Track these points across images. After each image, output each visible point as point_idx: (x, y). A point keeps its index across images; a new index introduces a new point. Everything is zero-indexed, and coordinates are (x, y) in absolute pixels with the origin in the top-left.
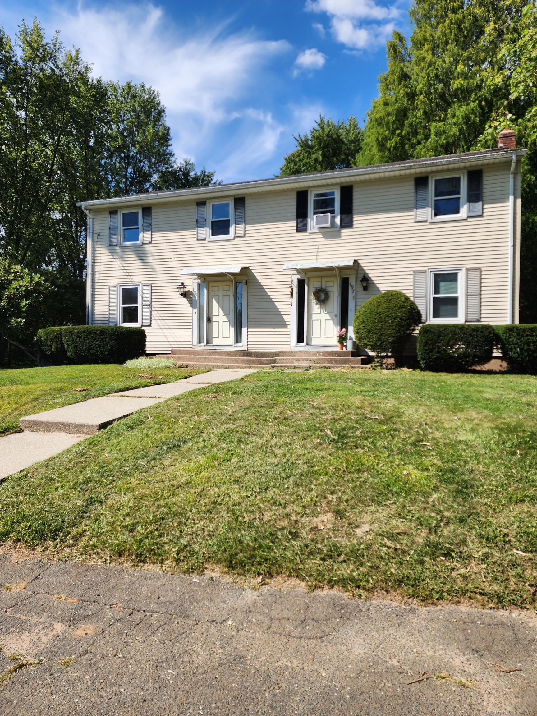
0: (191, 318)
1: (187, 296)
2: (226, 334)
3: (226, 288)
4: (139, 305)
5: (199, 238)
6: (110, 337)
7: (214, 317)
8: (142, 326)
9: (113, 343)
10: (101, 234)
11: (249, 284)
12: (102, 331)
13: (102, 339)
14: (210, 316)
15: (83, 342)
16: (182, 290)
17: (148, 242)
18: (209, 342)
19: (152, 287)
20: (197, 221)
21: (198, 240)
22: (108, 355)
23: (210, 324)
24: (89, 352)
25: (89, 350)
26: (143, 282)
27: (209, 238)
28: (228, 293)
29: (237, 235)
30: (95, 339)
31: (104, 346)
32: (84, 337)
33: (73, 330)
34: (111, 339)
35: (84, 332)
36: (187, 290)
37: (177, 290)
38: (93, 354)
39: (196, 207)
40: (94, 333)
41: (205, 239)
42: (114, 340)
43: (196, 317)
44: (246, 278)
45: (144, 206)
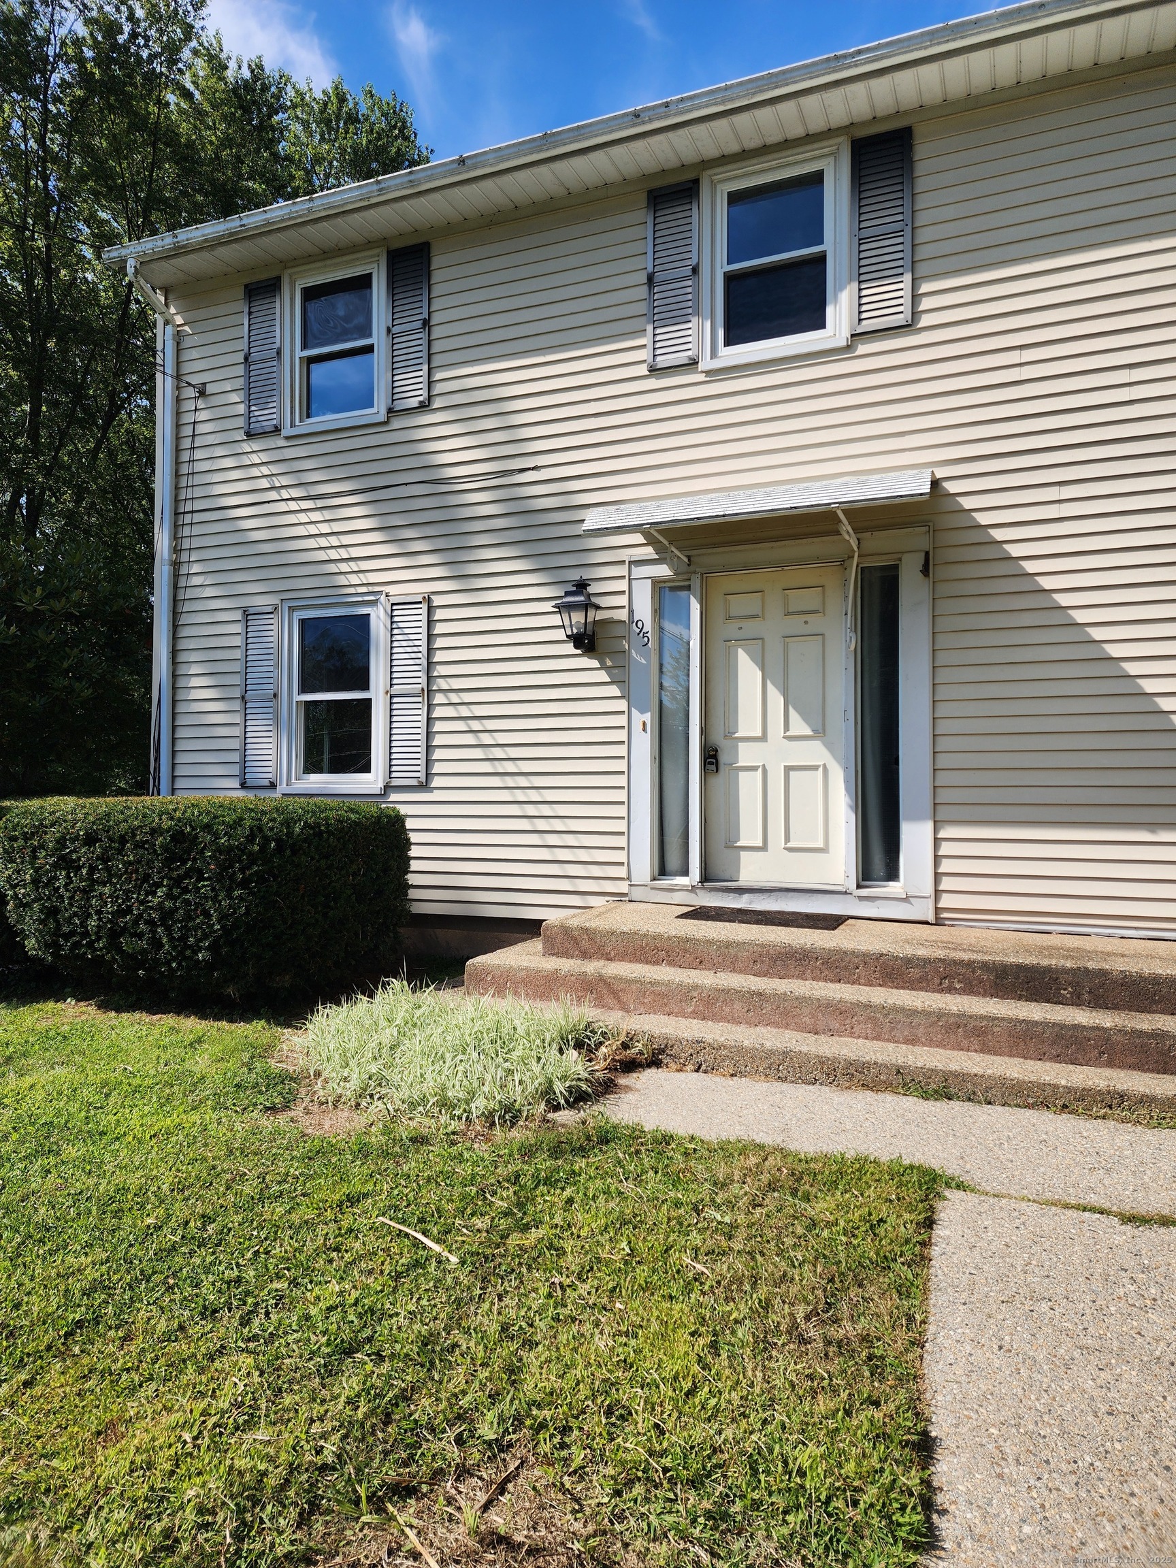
0: (621, 750)
1: (600, 644)
2: (807, 833)
3: (808, 599)
4: (377, 692)
5: (662, 361)
6: (223, 867)
7: (742, 746)
8: (388, 788)
9: (237, 901)
10: (210, 389)
11: (941, 572)
12: (178, 837)
13: (178, 881)
14: (717, 738)
15: (86, 893)
16: (578, 617)
17: (414, 403)
18: (718, 868)
19: (431, 609)
20: (650, 279)
21: (654, 371)
22: (210, 966)
23: (717, 781)
24: (114, 945)
25: (114, 935)
26: (391, 589)
27: (714, 355)
28: (816, 624)
29: (867, 326)
30: (147, 877)
31: (189, 917)
32: (92, 869)
33: (41, 829)
34: (224, 879)
35: (91, 839)
36: (601, 615)
37: (556, 620)
38: (133, 961)
39: (642, 214)
40: (139, 845)
41: (693, 363)
42: (244, 884)
43: (644, 745)
44: (923, 543)
45: (396, 245)
